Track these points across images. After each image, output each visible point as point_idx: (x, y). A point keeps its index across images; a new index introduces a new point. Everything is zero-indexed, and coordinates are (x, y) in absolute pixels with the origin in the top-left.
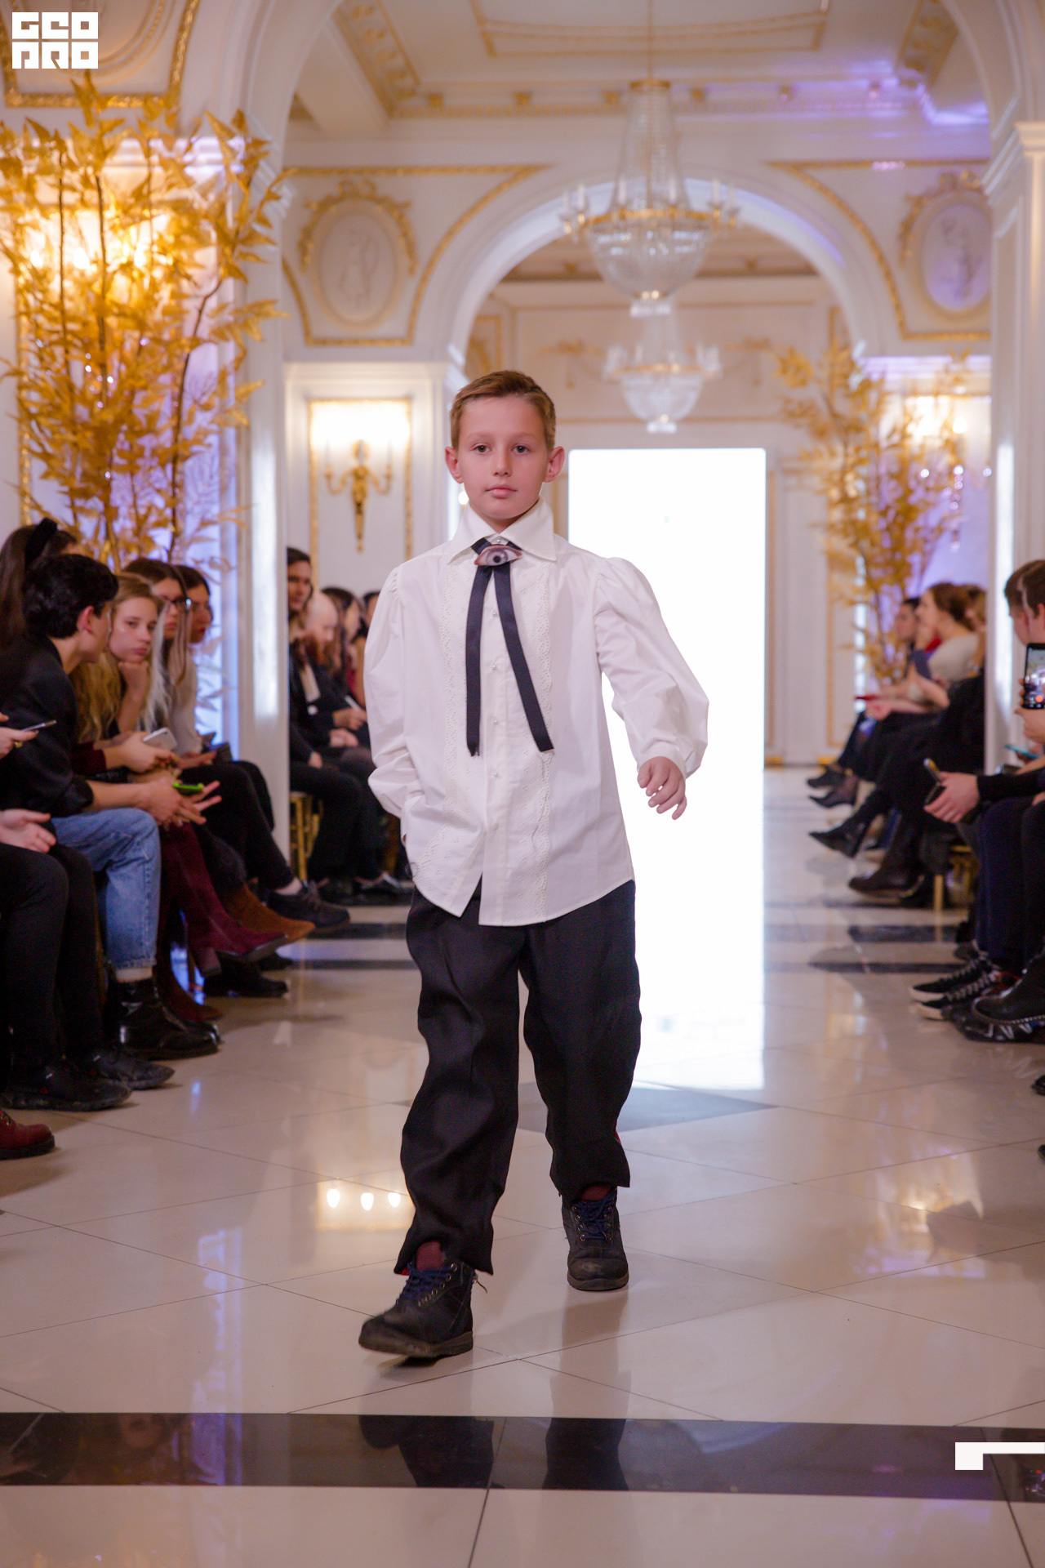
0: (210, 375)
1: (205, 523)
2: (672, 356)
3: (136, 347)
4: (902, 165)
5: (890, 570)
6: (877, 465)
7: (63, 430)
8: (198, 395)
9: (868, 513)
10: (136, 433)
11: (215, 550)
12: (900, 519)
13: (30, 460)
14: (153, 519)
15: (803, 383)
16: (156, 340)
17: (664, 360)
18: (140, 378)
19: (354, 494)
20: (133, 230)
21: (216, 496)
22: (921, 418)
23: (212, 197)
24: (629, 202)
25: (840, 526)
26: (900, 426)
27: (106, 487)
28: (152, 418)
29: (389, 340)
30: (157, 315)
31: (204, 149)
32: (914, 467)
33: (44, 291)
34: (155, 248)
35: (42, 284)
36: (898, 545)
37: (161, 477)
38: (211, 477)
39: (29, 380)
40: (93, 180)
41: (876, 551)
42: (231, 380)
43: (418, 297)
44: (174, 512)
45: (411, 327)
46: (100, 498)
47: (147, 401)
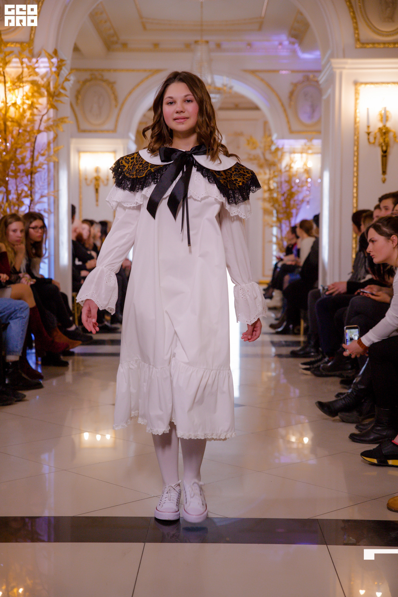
0: (44, 143)
1: (42, 196)
3: (17, 133)
4: (290, 72)
5: (285, 215)
6: (281, 178)
8: (40, 150)
9: (278, 195)
10: (17, 164)
11: (46, 206)
12: (289, 197)
14: (23, 194)
15: (255, 148)
16: (25, 131)
18: (19, 144)
19: (95, 186)
20: (16, 91)
21: (46, 187)
22: (296, 161)
23: (45, 80)
25: (268, 199)
26: (289, 164)
27: (6, 183)
28: (23, 159)
29: (108, 131)
30: (25, 122)
31: (42, 62)
32: (294, 179)
34: (25, 98)
36: (288, 206)
37: (26, 180)
38: (45, 180)
40: (2, 73)
41: (280, 208)
42: (52, 145)
43: (118, 115)
44: (31, 192)
45: (116, 126)
46: (4, 187)
47: (21, 152)
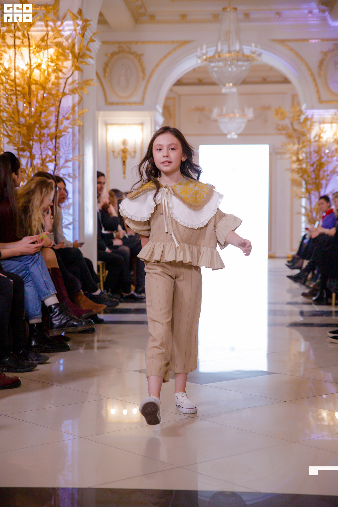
0: (69, 107)
1: (67, 161)
2: (236, 111)
3: (42, 97)
4: (320, 41)
5: (314, 186)
6: (310, 148)
7: (15, 127)
8: (64, 114)
9: (307, 166)
10: (42, 128)
11: (70, 171)
12: (318, 167)
13: (3, 138)
14: (48, 160)
15: (284, 119)
16: (50, 94)
17: (233, 112)
18: (43, 108)
19: (122, 158)
20: (41, 54)
21: (71, 151)
22: (326, 131)
23: (70, 41)
24: (222, 51)
25: (297, 170)
26: (318, 134)
27: (31, 148)
28: (48, 123)
29: (135, 103)
31: (67, 25)
32: (323, 149)
33: (8, 76)
34: (49, 60)
35: (8, 73)
36: (317, 177)
37: (51, 145)
38: (69, 144)
39: (3, 108)
40: (26, 35)
41: (310, 179)
42: (76, 108)
43: (146, 88)
44: (55, 157)
45: (143, 99)
46: (28, 151)
47: (46, 117)
